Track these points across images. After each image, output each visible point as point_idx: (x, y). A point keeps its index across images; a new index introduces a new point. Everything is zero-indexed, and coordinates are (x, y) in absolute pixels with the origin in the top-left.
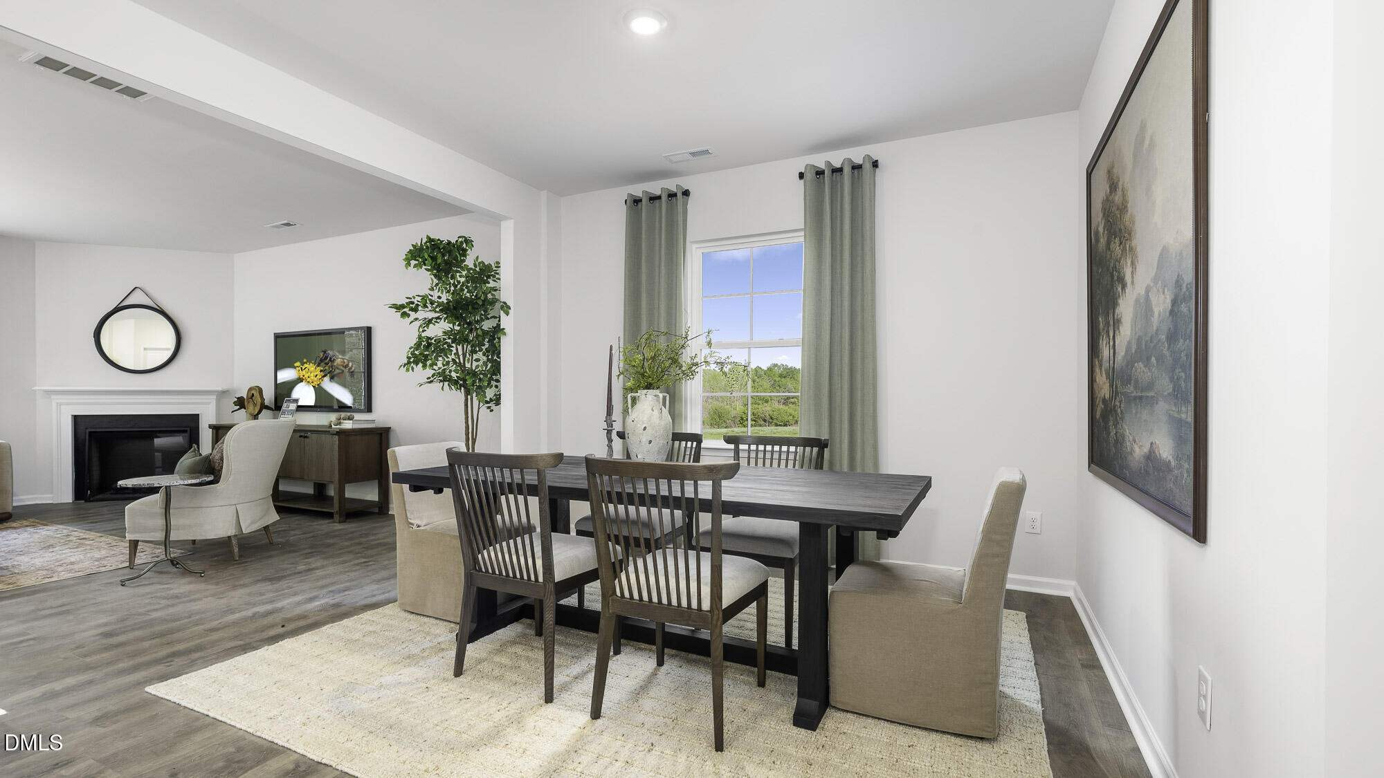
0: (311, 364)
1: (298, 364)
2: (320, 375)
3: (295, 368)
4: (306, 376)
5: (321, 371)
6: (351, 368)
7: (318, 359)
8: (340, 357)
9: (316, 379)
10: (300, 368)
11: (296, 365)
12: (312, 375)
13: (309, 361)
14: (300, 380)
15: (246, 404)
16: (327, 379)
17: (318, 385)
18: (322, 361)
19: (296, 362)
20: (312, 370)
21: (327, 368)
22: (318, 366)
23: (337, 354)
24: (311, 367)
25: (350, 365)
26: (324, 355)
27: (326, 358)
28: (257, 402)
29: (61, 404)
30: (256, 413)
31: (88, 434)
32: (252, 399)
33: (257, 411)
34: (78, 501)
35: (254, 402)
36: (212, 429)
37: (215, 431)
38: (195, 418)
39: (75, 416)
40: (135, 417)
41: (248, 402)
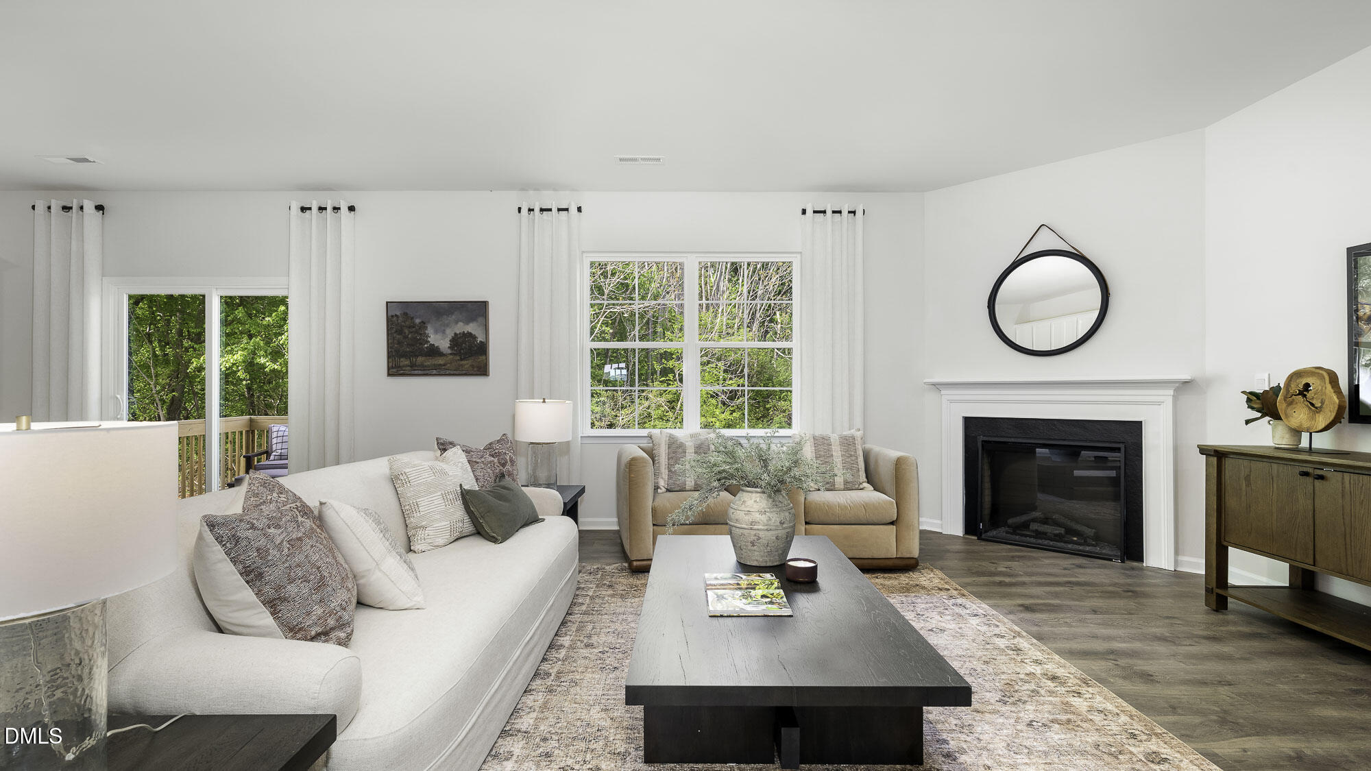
15: (1282, 406)
28: (1322, 403)
29: (951, 401)
30: (1322, 425)
31: (981, 443)
32: (1305, 396)
33: (1322, 421)
34: (970, 537)
35: (1312, 405)
36: (1207, 455)
37: (1214, 460)
38: (1135, 428)
39: (967, 420)
40: (1041, 422)
41: (1290, 404)
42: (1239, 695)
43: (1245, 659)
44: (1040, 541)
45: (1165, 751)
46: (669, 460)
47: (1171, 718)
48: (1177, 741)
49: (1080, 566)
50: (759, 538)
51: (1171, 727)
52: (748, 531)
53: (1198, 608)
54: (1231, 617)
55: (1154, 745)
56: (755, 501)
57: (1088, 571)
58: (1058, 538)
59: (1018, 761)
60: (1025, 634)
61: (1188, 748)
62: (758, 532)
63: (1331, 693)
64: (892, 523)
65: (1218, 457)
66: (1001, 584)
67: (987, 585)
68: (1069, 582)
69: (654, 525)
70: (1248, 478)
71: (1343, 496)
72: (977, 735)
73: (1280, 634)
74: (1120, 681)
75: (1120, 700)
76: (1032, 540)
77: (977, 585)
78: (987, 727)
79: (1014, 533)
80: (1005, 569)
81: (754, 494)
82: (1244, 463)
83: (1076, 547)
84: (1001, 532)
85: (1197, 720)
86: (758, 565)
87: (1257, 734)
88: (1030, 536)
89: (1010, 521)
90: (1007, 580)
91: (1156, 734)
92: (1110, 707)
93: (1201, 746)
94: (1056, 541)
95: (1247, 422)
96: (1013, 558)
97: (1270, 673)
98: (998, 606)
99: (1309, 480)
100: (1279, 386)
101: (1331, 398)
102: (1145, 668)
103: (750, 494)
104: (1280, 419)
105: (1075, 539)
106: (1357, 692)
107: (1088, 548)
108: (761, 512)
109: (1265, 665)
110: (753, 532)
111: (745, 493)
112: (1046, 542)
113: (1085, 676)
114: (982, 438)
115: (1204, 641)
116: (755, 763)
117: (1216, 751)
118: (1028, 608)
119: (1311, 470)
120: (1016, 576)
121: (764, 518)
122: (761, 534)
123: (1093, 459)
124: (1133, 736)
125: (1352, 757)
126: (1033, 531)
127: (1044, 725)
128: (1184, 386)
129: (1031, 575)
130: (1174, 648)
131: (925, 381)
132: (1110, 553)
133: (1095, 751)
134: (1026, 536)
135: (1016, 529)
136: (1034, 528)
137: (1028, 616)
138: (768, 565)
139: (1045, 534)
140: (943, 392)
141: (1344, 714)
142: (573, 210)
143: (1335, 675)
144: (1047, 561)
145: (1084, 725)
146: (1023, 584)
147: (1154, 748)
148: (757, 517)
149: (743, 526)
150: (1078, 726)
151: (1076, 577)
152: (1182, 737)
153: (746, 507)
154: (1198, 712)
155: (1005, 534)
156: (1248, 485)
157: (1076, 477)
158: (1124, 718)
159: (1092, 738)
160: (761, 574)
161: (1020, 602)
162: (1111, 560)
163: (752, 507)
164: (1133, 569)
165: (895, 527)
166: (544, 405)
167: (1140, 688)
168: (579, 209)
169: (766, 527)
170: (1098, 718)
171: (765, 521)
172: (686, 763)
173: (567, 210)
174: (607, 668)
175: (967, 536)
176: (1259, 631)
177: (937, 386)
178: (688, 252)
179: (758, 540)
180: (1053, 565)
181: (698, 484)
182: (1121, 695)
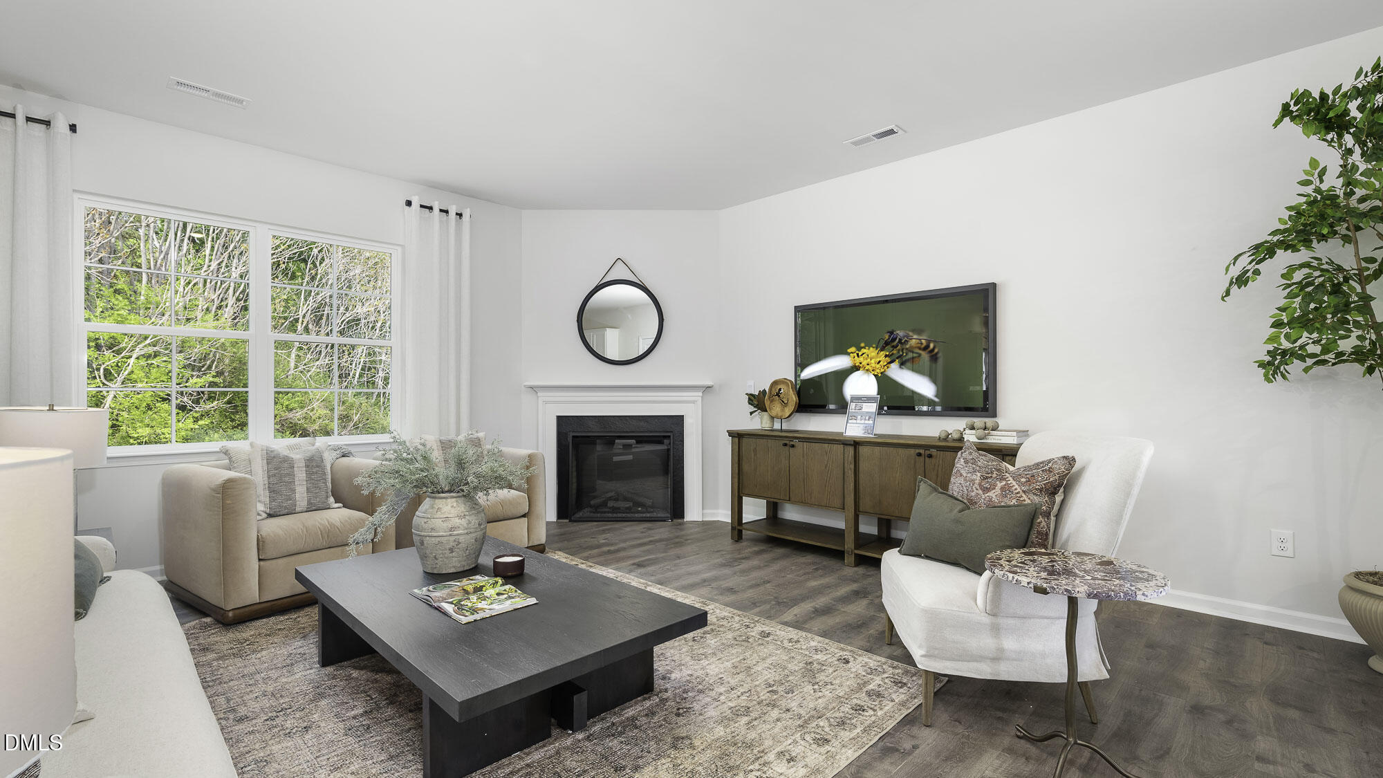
0: (871, 349)
1: (853, 349)
2: (884, 361)
3: (849, 354)
4: (864, 363)
5: (886, 356)
6: (933, 350)
7: (882, 343)
8: (915, 337)
9: (878, 366)
10: (855, 354)
11: (849, 351)
12: (873, 361)
13: (869, 345)
14: (855, 368)
15: (767, 403)
16: (895, 366)
17: (881, 373)
18: (887, 343)
19: (851, 347)
20: (873, 356)
21: (895, 352)
22: (882, 350)
23: (911, 334)
24: (872, 352)
25: (932, 346)
26: (890, 336)
27: (894, 340)
28: (788, 401)
29: (547, 402)
30: (787, 415)
31: (571, 439)
32: (779, 396)
33: (787, 412)
34: (562, 521)
35: (783, 401)
36: (732, 437)
37: (737, 440)
38: (679, 420)
39: (559, 418)
40: (617, 418)
41: (772, 401)
42: (776, 586)
43: (766, 566)
44: (615, 515)
45: (767, 629)
46: (269, 478)
47: (757, 610)
48: (767, 621)
49: (650, 529)
50: (459, 543)
51: (760, 614)
52: (446, 538)
53: (727, 542)
54: (744, 544)
55: (759, 628)
56: (452, 507)
57: (656, 531)
58: (628, 510)
59: (704, 664)
60: (650, 583)
61: (773, 623)
62: (458, 537)
63: (808, 573)
64: (524, 516)
65: (738, 437)
66: (609, 552)
67: (600, 555)
68: (651, 541)
69: (260, 560)
70: (755, 450)
71: (803, 457)
72: (670, 658)
73: (771, 547)
74: (720, 597)
75: (728, 608)
76: (610, 515)
77: (593, 557)
78: (672, 651)
79: (596, 512)
80: (604, 541)
81: (449, 500)
82: (752, 440)
83: (641, 515)
84: (585, 513)
85: (768, 606)
86: (455, 571)
87: (795, 605)
88: (608, 512)
89: (592, 502)
90: (612, 548)
91: (757, 621)
92: (726, 614)
93: (778, 620)
94: (627, 513)
95: (751, 413)
96: (604, 532)
97: (780, 571)
98: (620, 568)
99: (787, 448)
100: (764, 390)
101: (792, 398)
102: (726, 585)
103: (444, 500)
104: (766, 411)
105: (640, 509)
106: (817, 569)
107: (648, 515)
108: (459, 517)
109: (777, 566)
110: (452, 539)
111: (437, 501)
112: (620, 515)
113: (701, 600)
114: (572, 434)
115: (743, 561)
116: (535, 744)
117: (785, 620)
118: (640, 565)
119: (787, 442)
120: (616, 544)
121: (463, 522)
122: (462, 539)
123: (621, 447)
124: (748, 626)
125: (834, 603)
126: (610, 508)
127: (702, 637)
128: (707, 389)
129: (625, 541)
130: (732, 569)
131: (526, 384)
132: (663, 515)
133: (736, 643)
134: (605, 512)
135: (596, 508)
136: (611, 506)
137: (642, 570)
138: (466, 569)
139: (619, 508)
140: (539, 394)
141: (819, 582)
142: (61, 126)
143: (804, 563)
144: (628, 529)
145: (721, 629)
146: (624, 549)
147: (760, 629)
148: (457, 521)
149: (441, 534)
150: (719, 631)
151: (653, 537)
152: (767, 618)
153: (442, 514)
154: (765, 602)
155: (589, 513)
156: (755, 455)
157: (615, 462)
158: (737, 618)
159: (730, 635)
160: (471, 578)
161: (632, 562)
162: (665, 521)
163: (449, 513)
164: (680, 524)
165: (526, 519)
166: (51, 413)
167: (732, 598)
168: (73, 128)
169: (466, 531)
170: (724, 623)
171: (465, 525)
172: (472, 773)
173: (47, 123)
174: (294, 731)
175: (560, 521)
176: (762, 548)
177: (534, 389)
178: (256, 221)
179: (457, 545)
180: (632, 531)
181: (312, 503)
182: (727, 605)
